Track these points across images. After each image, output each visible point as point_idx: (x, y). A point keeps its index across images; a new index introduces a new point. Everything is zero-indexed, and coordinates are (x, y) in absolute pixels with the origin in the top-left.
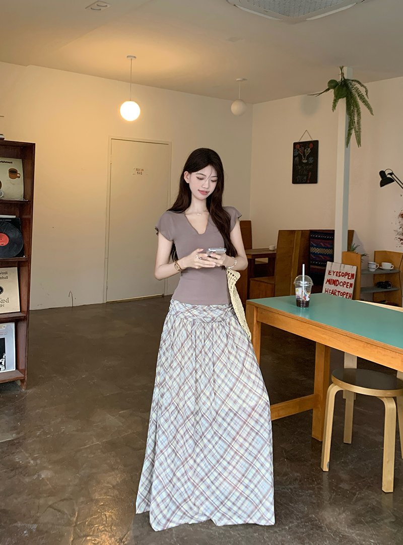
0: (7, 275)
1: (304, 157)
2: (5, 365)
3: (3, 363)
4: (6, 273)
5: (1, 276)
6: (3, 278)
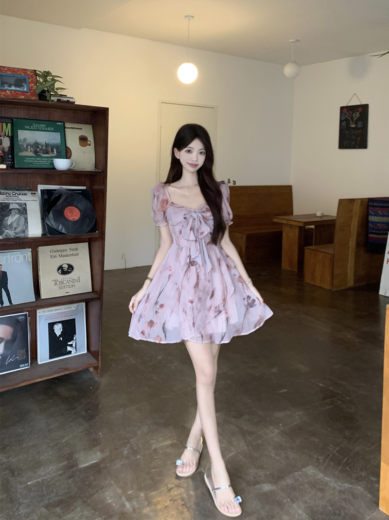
0: (77, 251)
1: (353, 121)
2: (76, 348)
3: (74, 345)
4: (77, 249)
5: (71, 252)
6: (73, 255)
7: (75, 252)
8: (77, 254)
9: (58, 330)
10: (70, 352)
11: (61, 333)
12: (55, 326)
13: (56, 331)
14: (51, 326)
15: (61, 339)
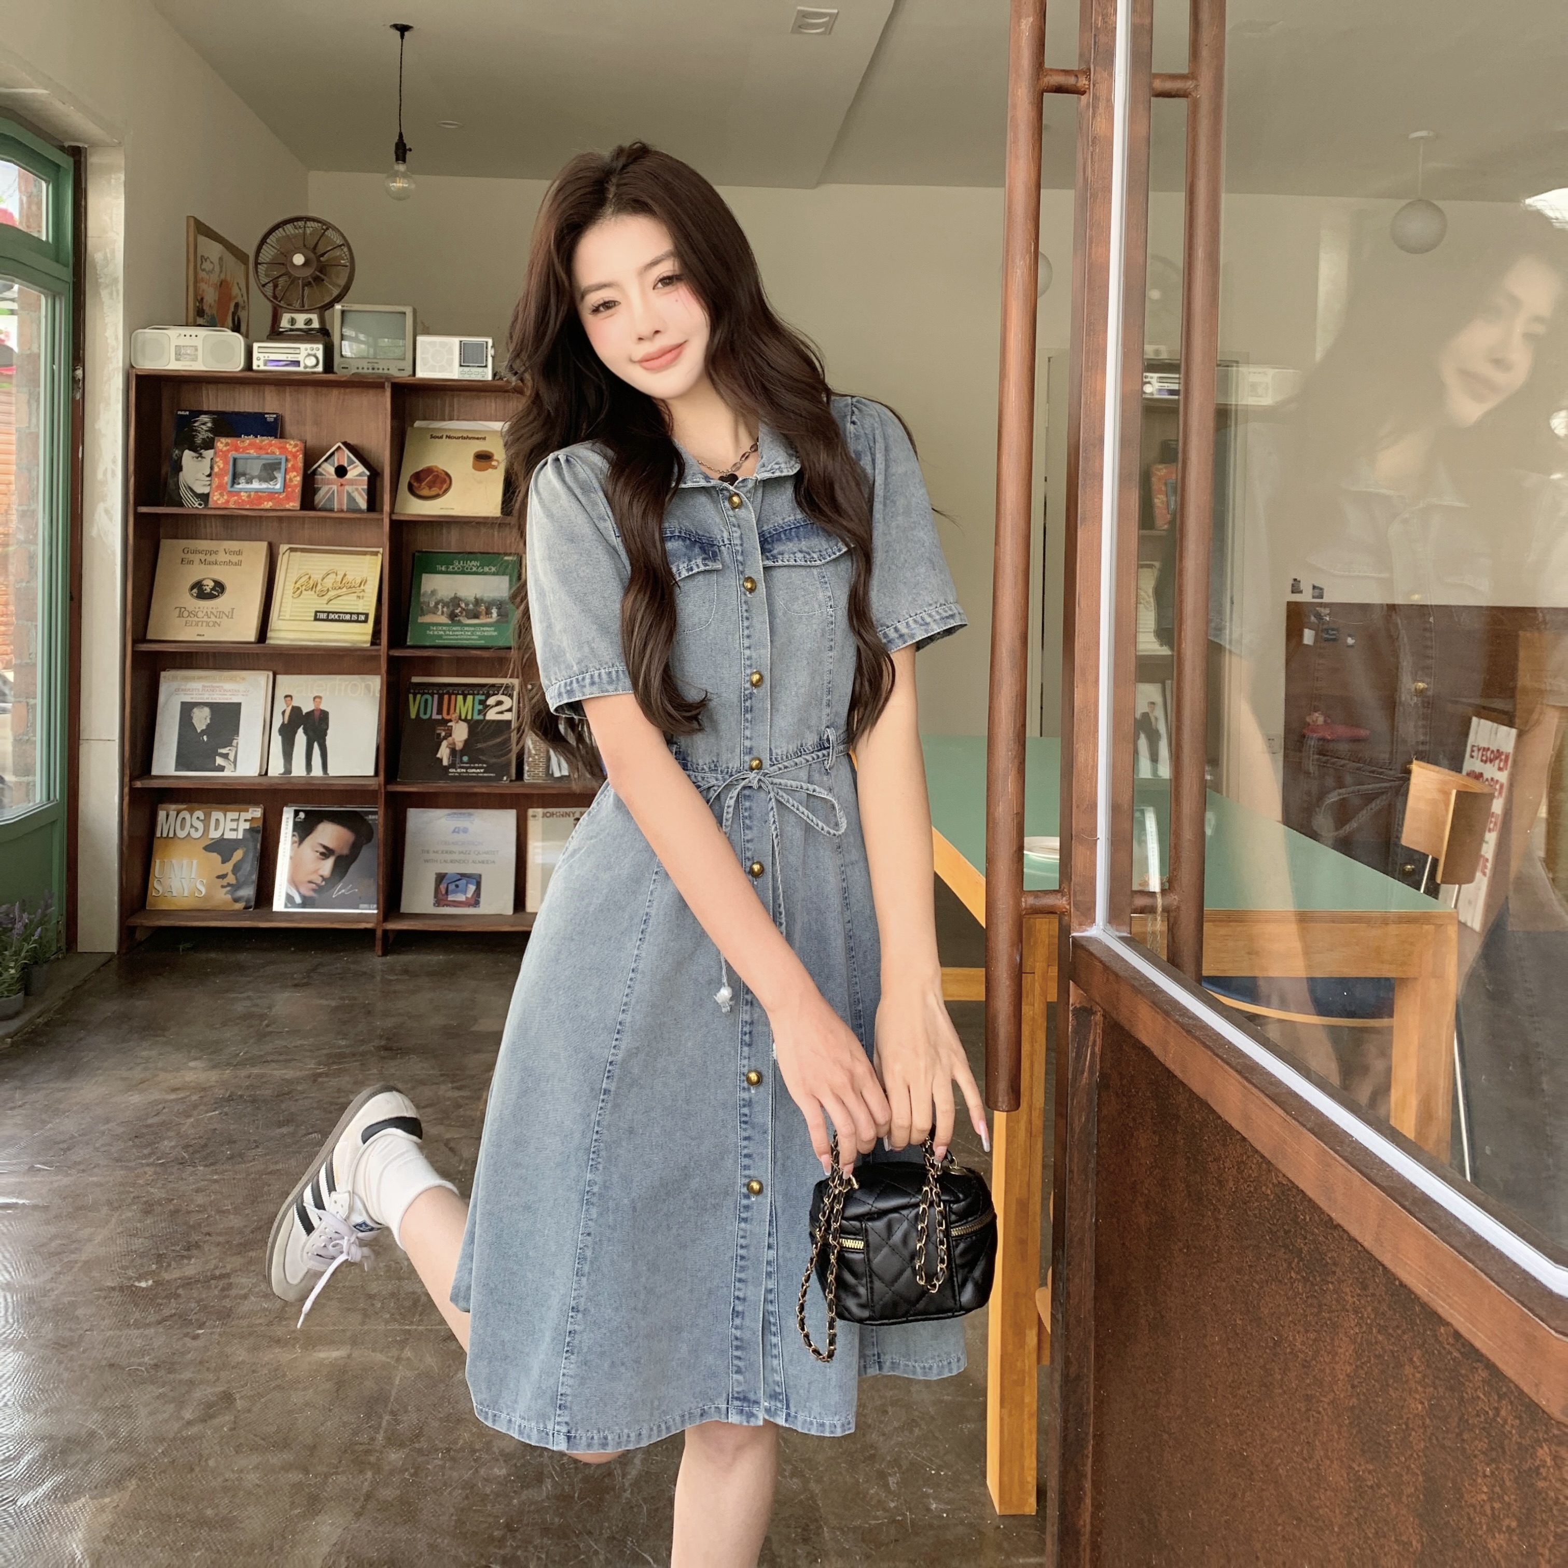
0: (240, 558)
2: (235, 762)
3: (231, 757)
4: (239, 553)
5: (227, 558)
6: (230, 562)
7: (235, 559)
8: (239, 564)
9: (201, 720)
10: (222, 769)
11: (208, 726)
12: (195, 710)
13: (195, 721)
14: (187, 709)
15: (205, 738)
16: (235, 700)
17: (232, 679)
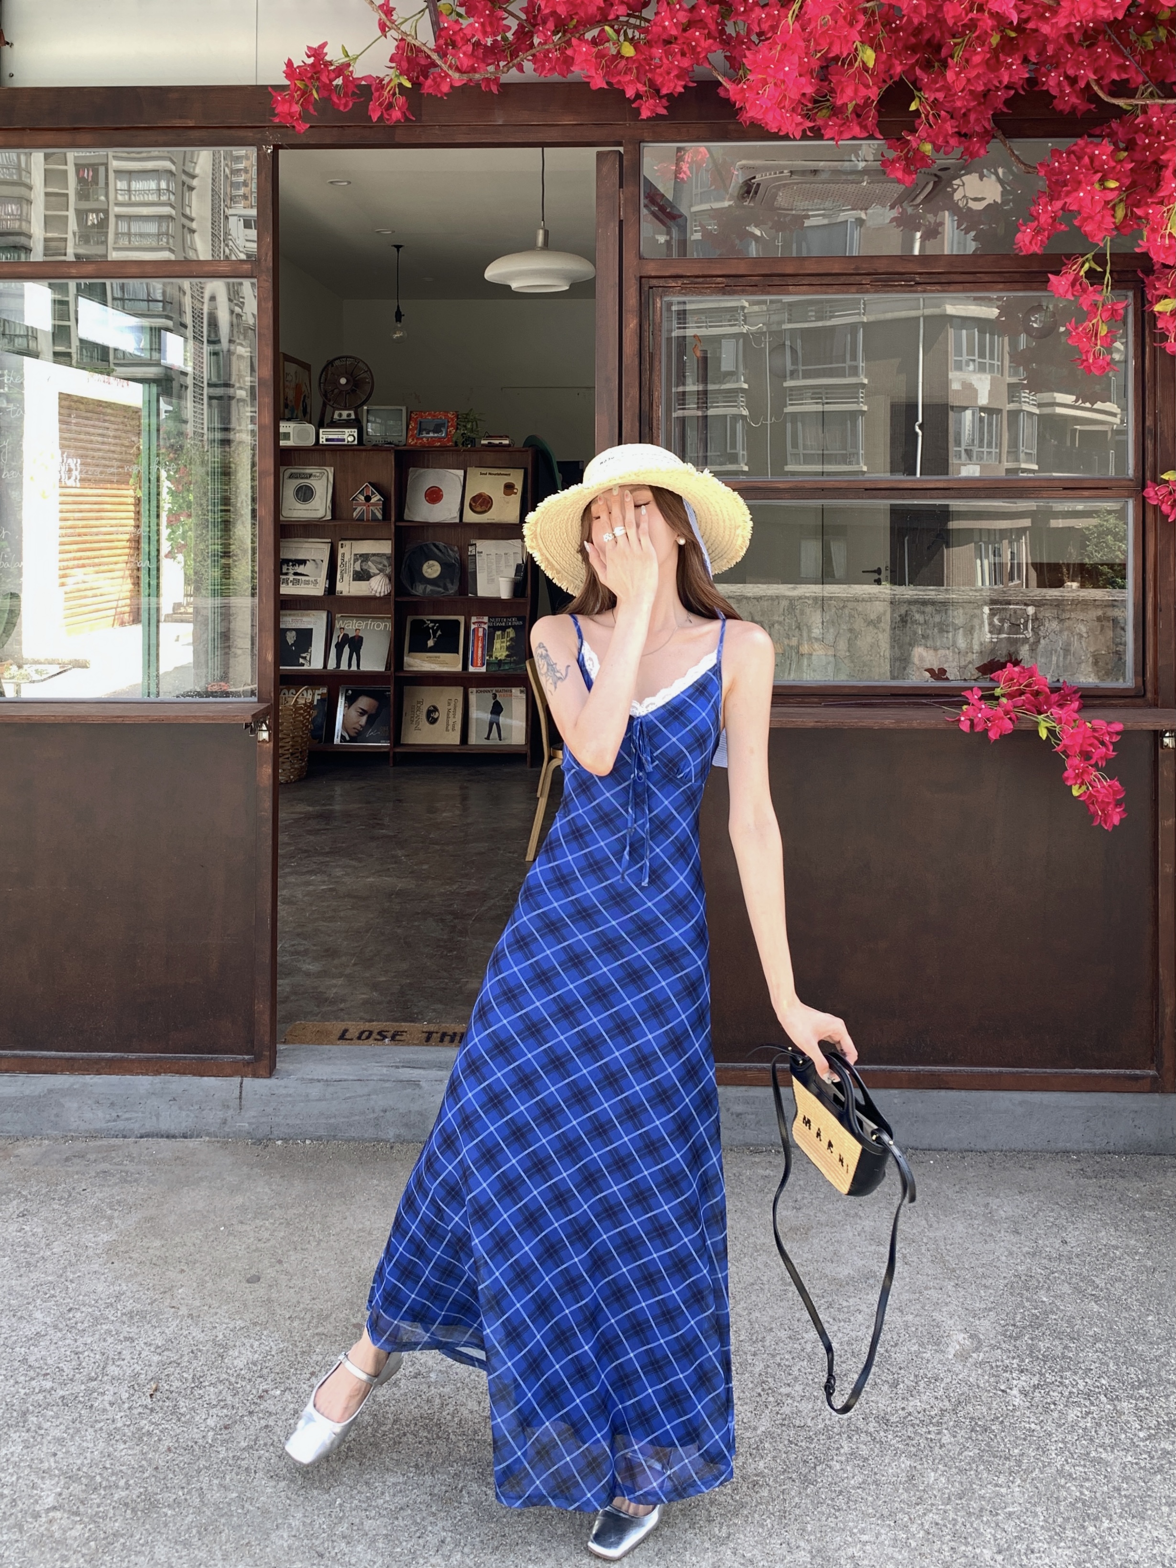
2: (310, 661)
3: (308, 659)
11: (295, 641)
12: (288, 633)
13: (288, 639)
15: (293, 648)
16: (309, 627)
17: (308, 615)
